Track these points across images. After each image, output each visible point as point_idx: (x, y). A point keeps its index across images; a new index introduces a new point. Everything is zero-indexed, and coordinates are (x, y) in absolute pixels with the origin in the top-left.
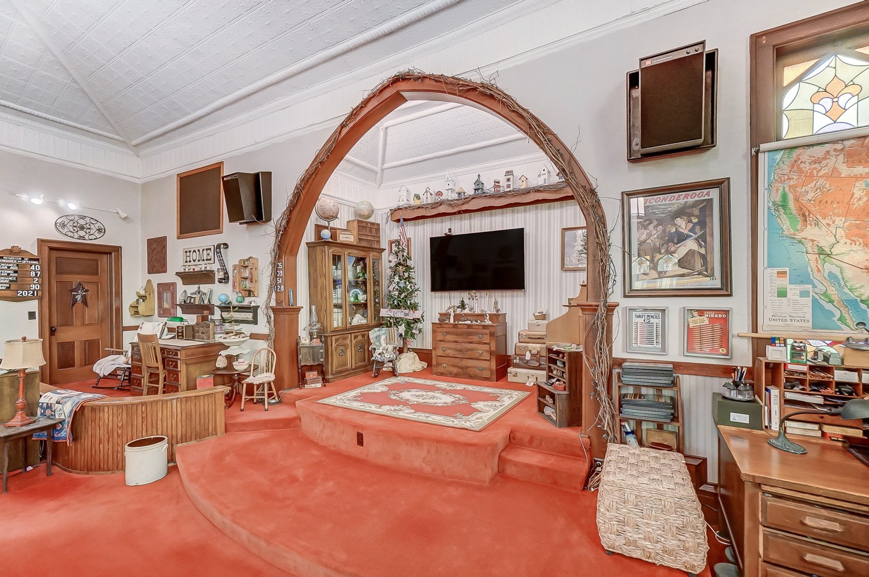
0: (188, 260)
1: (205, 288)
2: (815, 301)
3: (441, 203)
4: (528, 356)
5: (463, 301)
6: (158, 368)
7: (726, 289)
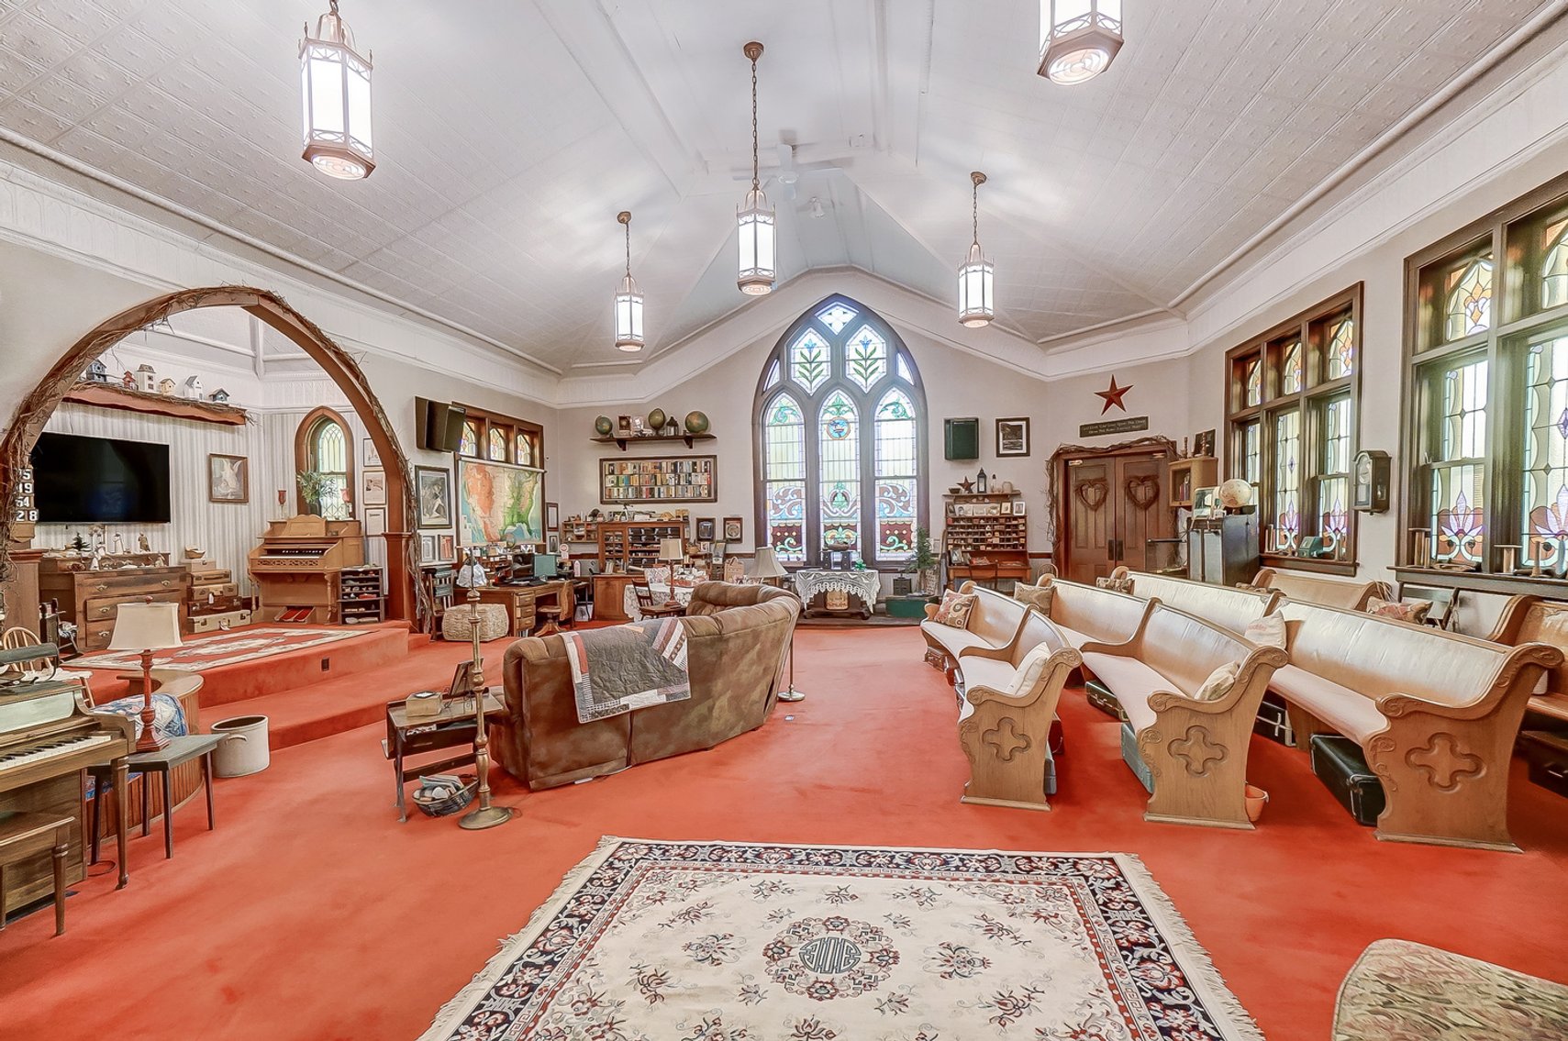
4: (211, 600)
5: (78, 538)
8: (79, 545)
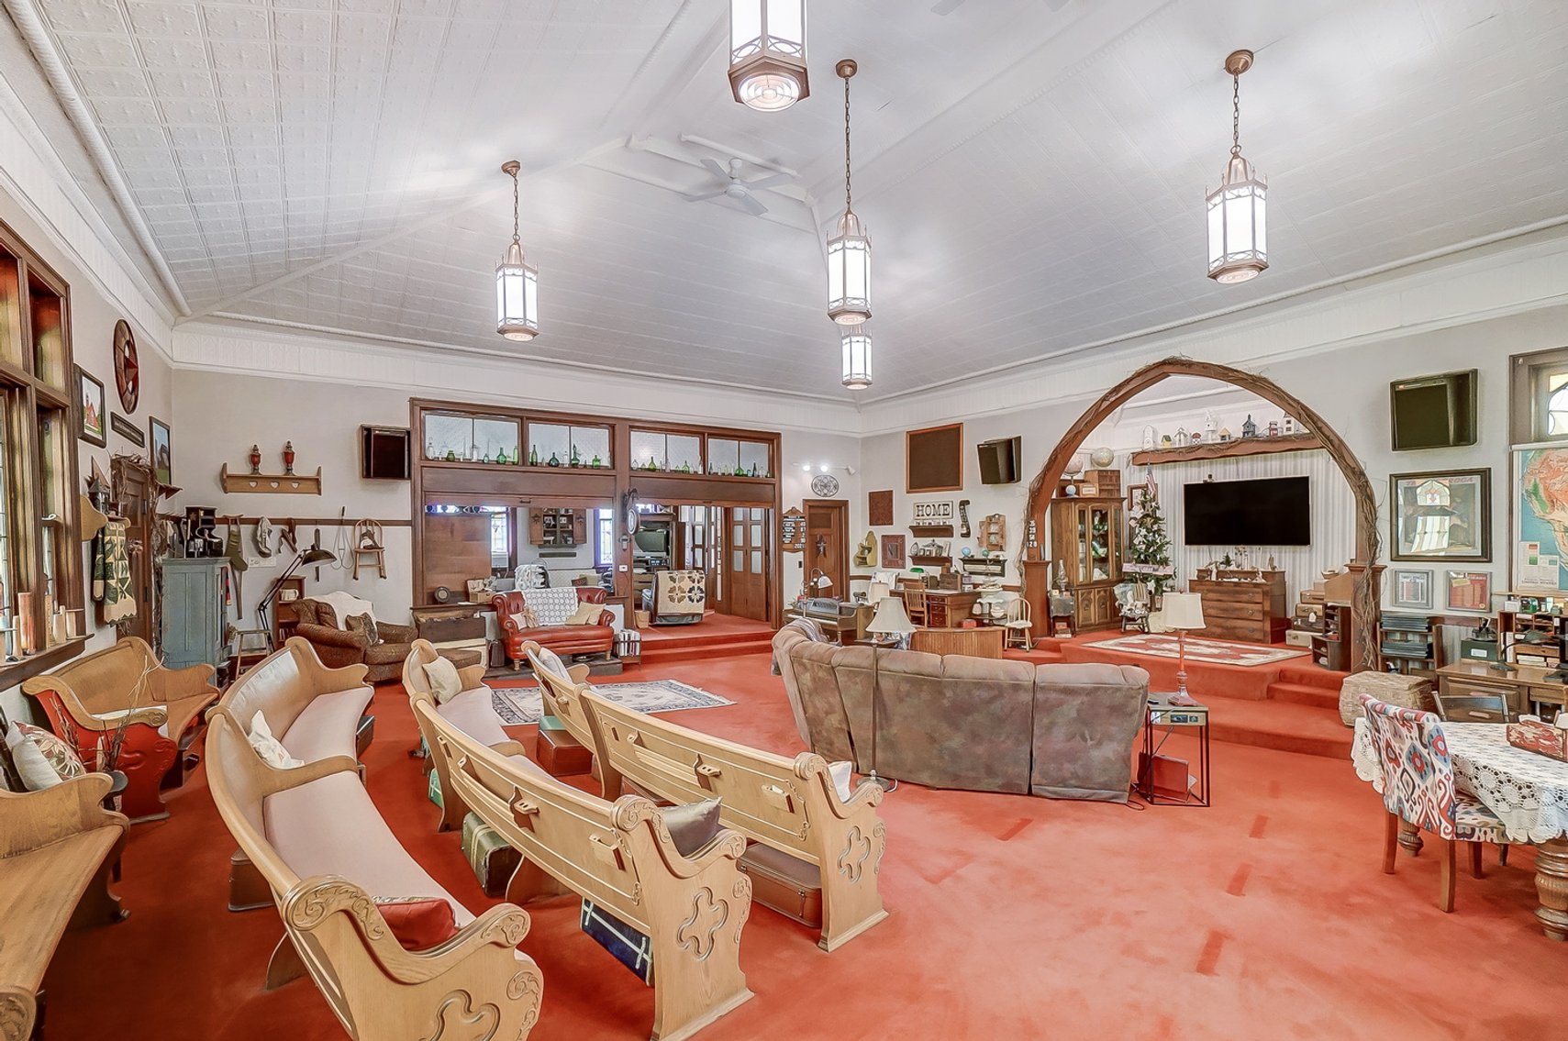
0: (920, 513)
1: (940, 541)
2: (1561, 567)
3: (1200, 447)
4: (1312, 618)
5: (1227, 557)
6: (923, 612)
7: (1486, 556)
8: (1228, 562)
